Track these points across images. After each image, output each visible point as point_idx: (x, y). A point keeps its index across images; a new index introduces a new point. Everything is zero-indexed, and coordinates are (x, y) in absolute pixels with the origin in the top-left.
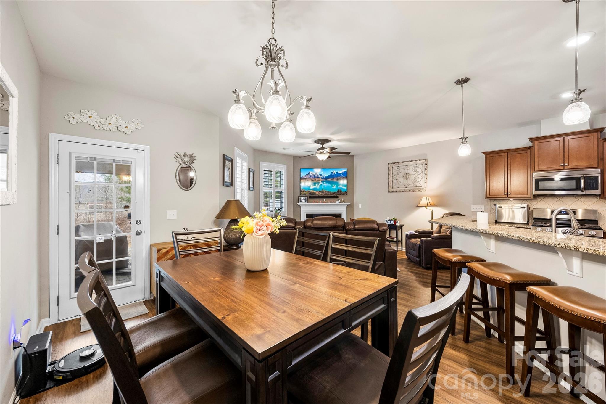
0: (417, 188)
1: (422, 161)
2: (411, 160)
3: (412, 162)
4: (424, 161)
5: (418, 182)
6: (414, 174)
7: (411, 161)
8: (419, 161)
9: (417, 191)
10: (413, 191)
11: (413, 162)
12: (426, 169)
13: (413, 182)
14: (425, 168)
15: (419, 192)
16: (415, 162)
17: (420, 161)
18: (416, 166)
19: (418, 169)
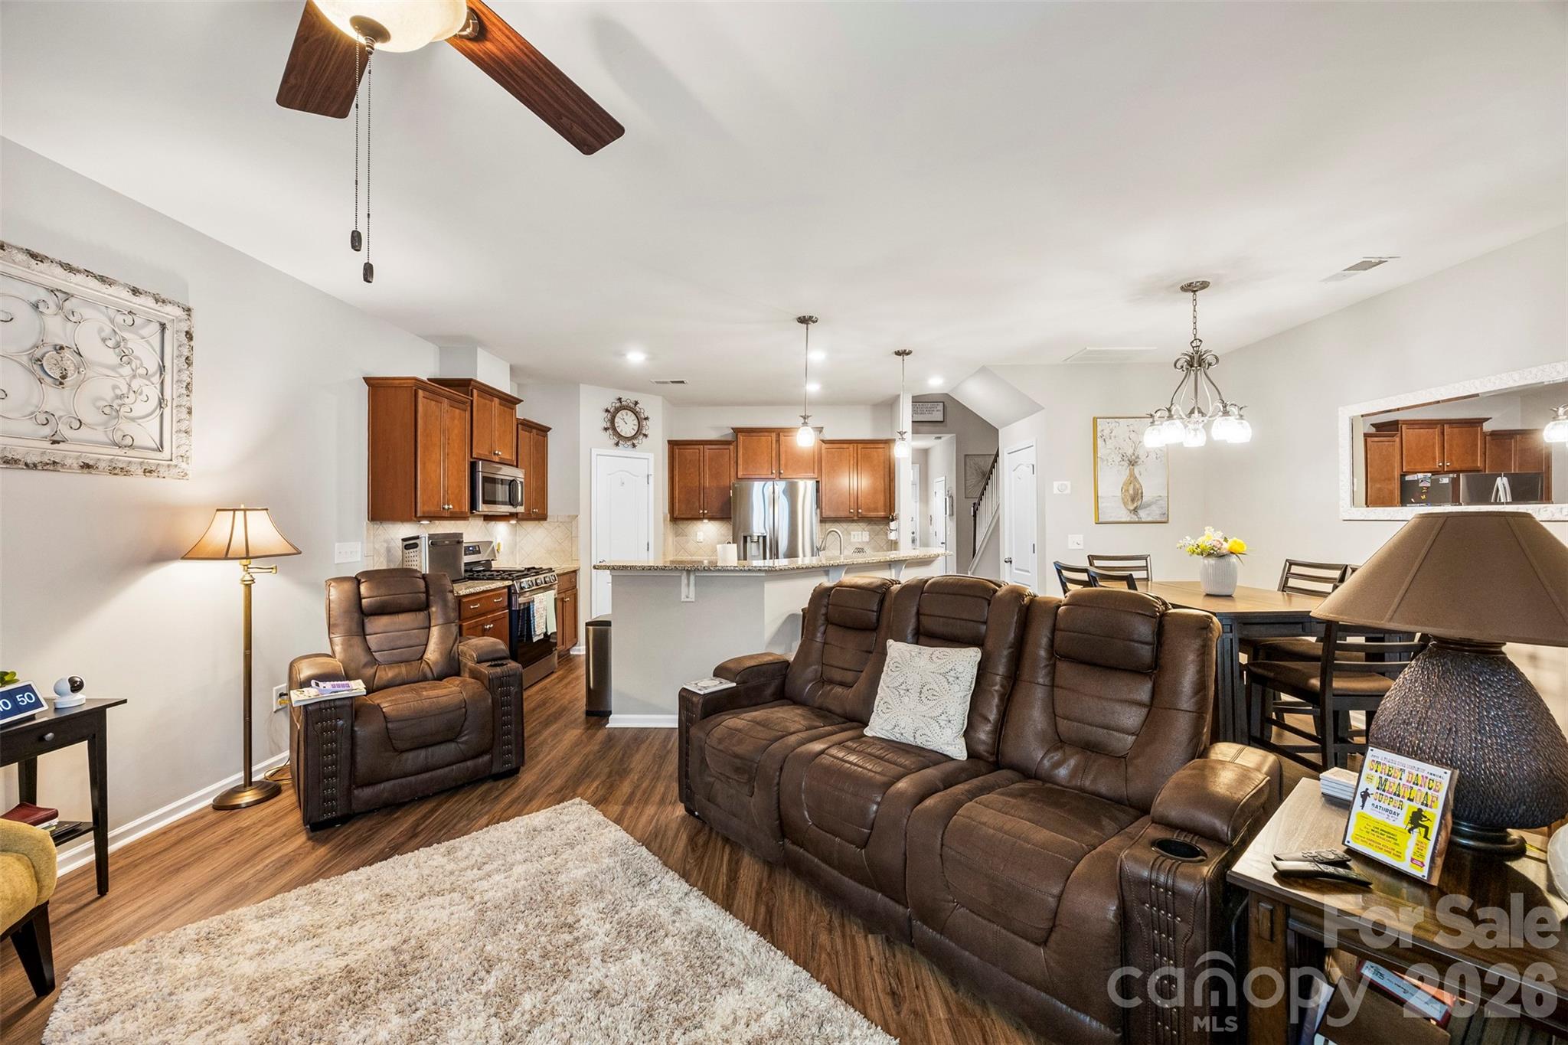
0: (131, 453)
1: (169, 308)
2: (97, 272)
3: (103, 288)
4: (179, 312)
5: (133, 419)
6: (113, 368)
7: (102, 279)
8: (151, 302)
9: (140, 471)
10: (114, 470)
11: (112, 290)
12: (188, 361)
13: (107, 410)
14: (186, 352)
15: (151, 481)
16: (126, 294)
17: (157, 301)
18: (129, 320)
19: (134, 343)
